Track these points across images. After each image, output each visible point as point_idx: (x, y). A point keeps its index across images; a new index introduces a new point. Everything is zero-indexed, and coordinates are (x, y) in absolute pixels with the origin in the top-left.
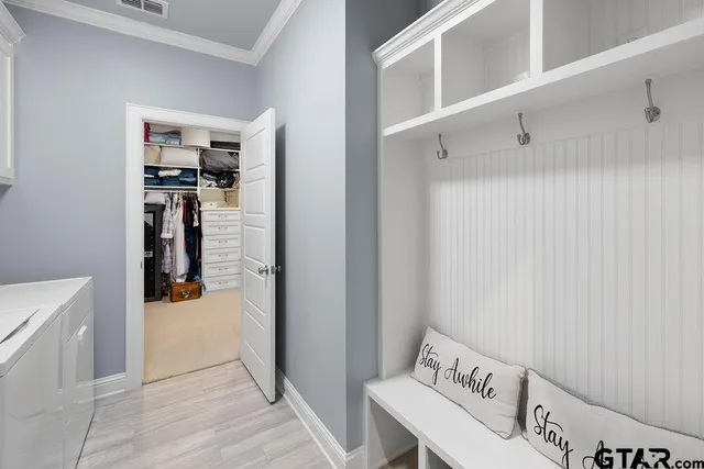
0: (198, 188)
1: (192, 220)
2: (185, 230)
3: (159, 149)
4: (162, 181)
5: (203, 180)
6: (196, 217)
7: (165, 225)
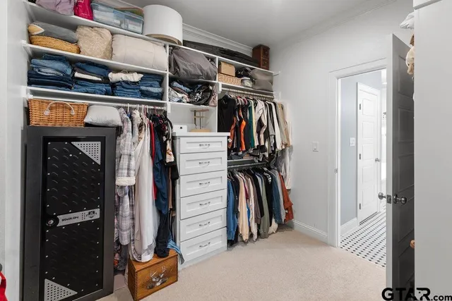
0: (167, 102)
1: (164, 152)
2: (155, 169)
3: (110, 36)
4: (114, 88)
5: (173, 92)
6: (169, 146)
7: (124, 162)
